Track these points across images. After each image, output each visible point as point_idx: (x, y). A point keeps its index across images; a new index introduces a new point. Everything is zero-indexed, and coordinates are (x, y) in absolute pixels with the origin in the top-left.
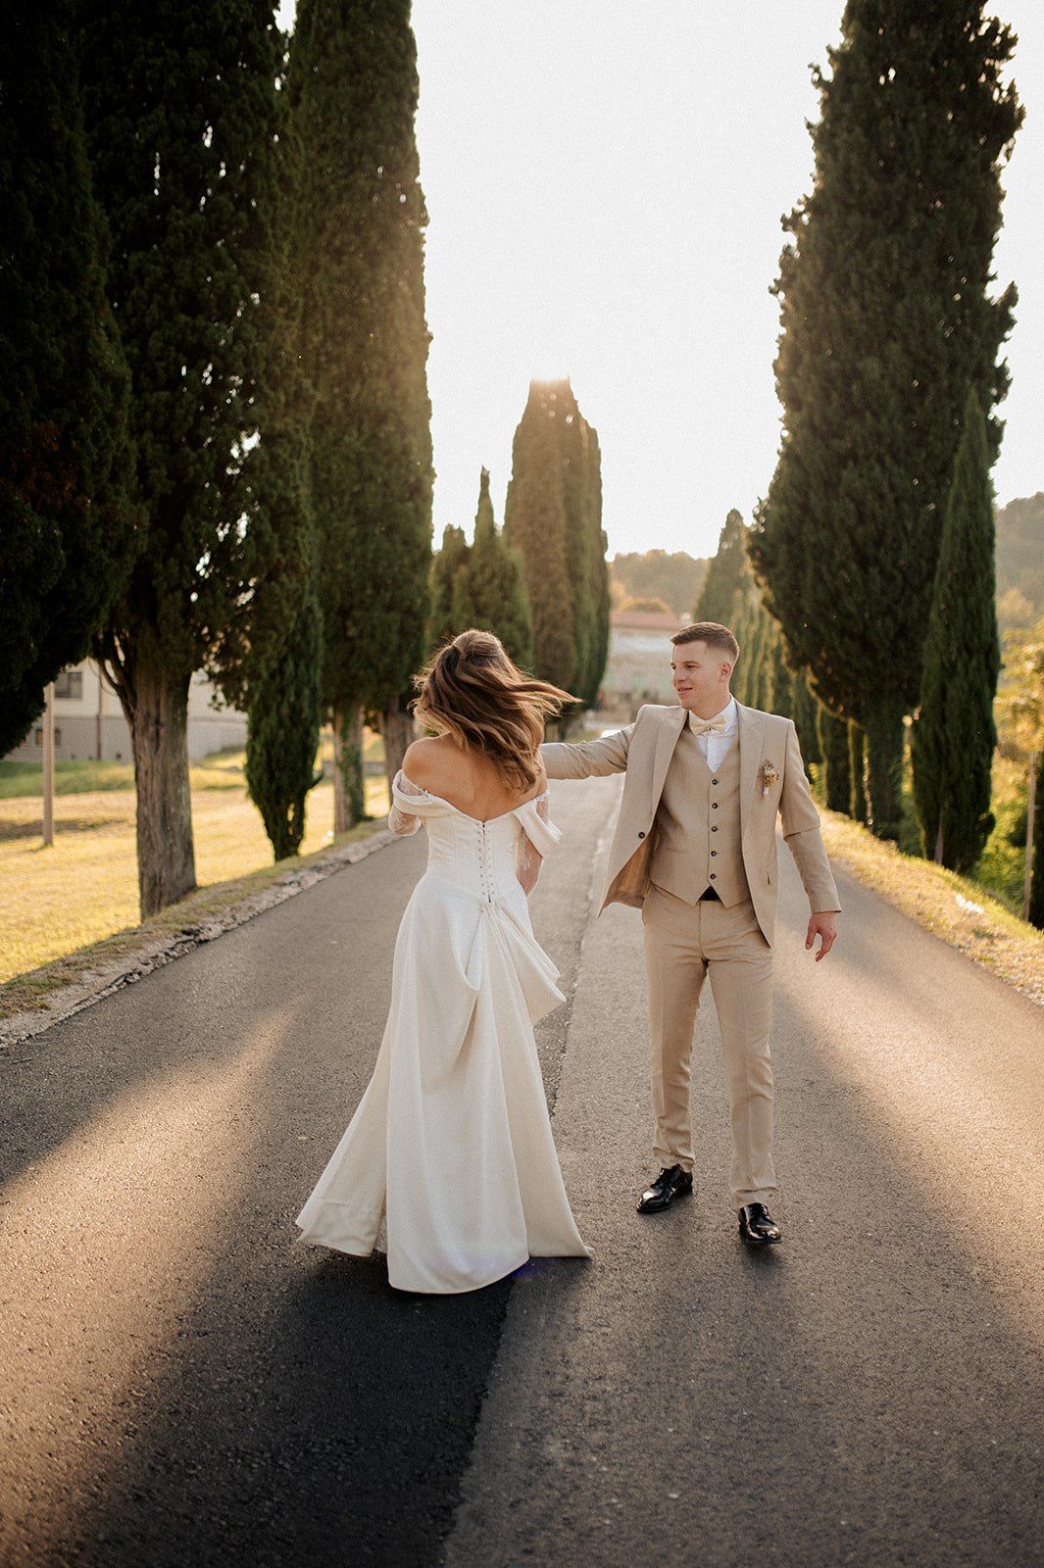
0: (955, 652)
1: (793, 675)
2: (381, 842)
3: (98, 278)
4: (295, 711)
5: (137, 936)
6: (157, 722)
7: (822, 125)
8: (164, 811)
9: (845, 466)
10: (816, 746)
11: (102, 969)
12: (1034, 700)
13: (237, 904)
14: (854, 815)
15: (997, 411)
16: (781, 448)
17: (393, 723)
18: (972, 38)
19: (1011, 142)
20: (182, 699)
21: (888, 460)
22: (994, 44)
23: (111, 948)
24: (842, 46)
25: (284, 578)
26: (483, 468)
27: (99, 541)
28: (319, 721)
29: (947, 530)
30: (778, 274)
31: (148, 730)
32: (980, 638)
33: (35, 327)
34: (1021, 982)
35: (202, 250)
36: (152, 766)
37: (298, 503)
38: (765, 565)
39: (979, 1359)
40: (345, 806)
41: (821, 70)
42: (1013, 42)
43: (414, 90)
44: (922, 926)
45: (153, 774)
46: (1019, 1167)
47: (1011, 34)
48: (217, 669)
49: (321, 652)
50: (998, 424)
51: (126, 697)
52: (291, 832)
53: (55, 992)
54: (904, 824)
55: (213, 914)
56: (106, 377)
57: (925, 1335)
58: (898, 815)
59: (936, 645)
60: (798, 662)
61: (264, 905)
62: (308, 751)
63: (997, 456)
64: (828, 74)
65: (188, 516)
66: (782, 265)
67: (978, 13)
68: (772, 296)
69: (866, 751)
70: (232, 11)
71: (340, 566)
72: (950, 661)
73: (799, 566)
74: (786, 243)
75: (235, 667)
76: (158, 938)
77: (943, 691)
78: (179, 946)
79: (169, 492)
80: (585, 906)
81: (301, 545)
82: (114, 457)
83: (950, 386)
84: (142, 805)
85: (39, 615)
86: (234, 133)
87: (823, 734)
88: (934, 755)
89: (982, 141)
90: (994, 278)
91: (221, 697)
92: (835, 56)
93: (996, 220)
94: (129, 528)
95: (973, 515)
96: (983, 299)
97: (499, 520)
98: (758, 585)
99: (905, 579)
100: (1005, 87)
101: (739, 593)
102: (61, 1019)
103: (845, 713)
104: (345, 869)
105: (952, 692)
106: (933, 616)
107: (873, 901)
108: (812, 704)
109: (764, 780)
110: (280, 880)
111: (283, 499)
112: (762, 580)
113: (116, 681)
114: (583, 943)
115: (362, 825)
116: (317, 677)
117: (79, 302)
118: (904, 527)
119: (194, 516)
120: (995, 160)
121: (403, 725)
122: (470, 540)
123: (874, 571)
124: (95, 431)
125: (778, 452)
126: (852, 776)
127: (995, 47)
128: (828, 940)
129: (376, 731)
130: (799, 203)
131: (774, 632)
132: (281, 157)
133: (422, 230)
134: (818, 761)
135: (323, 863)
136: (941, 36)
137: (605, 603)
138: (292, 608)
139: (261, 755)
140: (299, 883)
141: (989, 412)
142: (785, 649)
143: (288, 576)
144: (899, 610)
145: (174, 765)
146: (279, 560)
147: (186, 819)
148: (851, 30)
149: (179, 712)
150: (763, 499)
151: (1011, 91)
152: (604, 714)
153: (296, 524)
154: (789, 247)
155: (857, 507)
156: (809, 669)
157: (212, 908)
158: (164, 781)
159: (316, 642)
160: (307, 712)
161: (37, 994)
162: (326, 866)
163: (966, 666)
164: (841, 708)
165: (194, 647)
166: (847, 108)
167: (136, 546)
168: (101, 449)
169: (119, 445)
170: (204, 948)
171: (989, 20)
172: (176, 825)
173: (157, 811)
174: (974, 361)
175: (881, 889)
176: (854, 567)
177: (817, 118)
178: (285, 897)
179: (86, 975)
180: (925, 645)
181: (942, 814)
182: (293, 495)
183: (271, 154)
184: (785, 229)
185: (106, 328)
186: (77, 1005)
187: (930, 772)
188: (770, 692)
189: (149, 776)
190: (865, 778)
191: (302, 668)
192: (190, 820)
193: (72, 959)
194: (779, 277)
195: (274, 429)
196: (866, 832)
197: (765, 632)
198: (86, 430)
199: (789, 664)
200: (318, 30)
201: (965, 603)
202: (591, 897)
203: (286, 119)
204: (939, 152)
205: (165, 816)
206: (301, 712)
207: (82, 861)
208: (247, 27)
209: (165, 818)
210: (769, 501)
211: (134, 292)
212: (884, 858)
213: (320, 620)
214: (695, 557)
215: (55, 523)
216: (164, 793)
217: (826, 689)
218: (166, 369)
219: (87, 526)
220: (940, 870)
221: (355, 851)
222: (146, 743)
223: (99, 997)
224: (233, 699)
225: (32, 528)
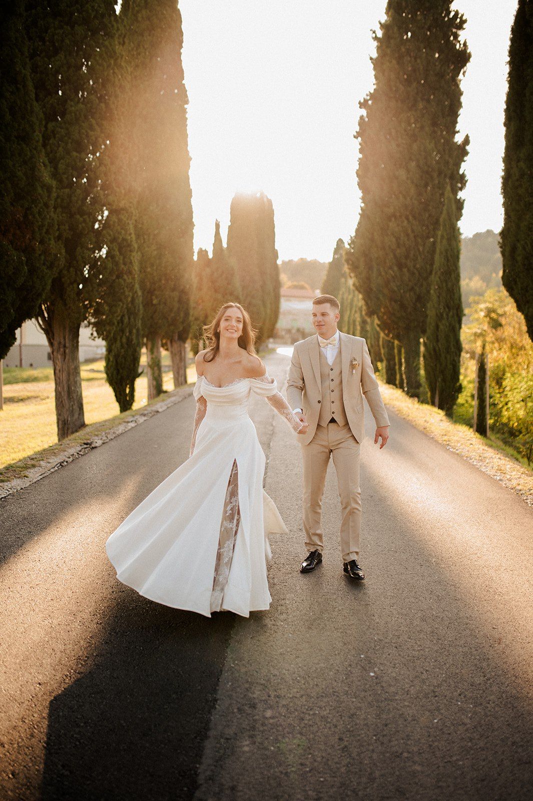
0: (443, 308)
1: (369, 320)
2: (172, 402)
3: (39, 139)
4: (129, 341)
5: (62, 446)
6: (65, 346)
7: (377, 58)
8: (69, 388)
9: (390, 221)
10: (380, 354)
11: (49, 460)
12: (485, 331)
13: (107, 431)
14: (398, 386)
15: (461, 195)
16: (360, 212)
17: (175, 345)
18: (446, 19)
19: (465, 68)
20: (76, 335)
21: (411, 218)
22: (456, 22)
23: (52, 451)
24: (386, 21)
25: (125, 277)
26: (217, 220)
27: (42, 262)
28: (140, 345)
29: (438, 251)
30: (358, 129)
31: (60, 350)
32: (453, 302)
33: (11, 163)
34: (466, 455)
35: (83, 122)
36: (62, 368)
37: (131, 241)
38: (354, 267)
39: (432, 588)
40: (153, 386)
41: (376, 32)
42: (465, 21)
43: (181, 39)
44: (425, 434)
45: (63, 371)
46: (456, 525)
47: (464, 18)
48: (93, 320)
49: (141, 312)
50: (462, 201)
51: (49, 334)
52: (128, 398)
53: (29, 470)
54: (421, 389)
55: (97, 436)
56: (44, 186)
57: (411, 582)
58: (419, 385)
59: (434, 306)
60: (371, 313)
61: (120, 431)
62: (136, 359)
63: (462, 216)
64: (380, 34)
65: (79, 248)
66: (360, 124)
67: (449, 8)
68: (355, 139)
69: (403, 356)
70: (95, 8)
71: (149, 270)
72: (440, 312)
73: (370, 268)
74: (361, 114)
75: (102, 320)
76: (73, 447)
77: (437, 327)
78: (83, 450)
79: (70, 237)
80: (272, 428)
81: (133, 261)
82: (48, 222)
83: (439, 183)
84: (58, 387)
85: (15, 297)
86: (98, 66)
87: (383, 348)
88: (433, 356)
89: (452, 67)
90: (458, 132)
91: (95, 334)
92: (383, 26)
93: (459, 105)
94: (56, 255)
95: (450, 245)
96: (453, 142)
97: (225, 245)
98: (351, 277)
99: (419, 274)
100: (462, 42)
101: (343, 280)
102: (34, 481)
103: (393, 338)
104: (157, 415)
105: (441, 327)
106: (432, 292)
107: (405, 424)
108: (378, 333)
109: (353, 366)
110: (127, 420)
111: (124, 239)
112: (352, 275)
113: (43, 327)
114: (271, 444)
115: (162, 395)
116: (139, 324)
117: (31, 151)
118: (419, 250)
119: (81, 248)
120: (458, 76)
121: (180, 346)
122: (211, 256)
123: (405, 270)
124: (39, 211)
125: (359, 214)
126: (397, 367)
127: (457, 24)
128: (385, 440)
129: (167, 350)
130: (367, 95)
131: (359, 300)
132: (120, 77)
133: (186, 106)
134: (381, 361)
135: (146, 412)
136: (432, 18)
137: (277, 285)
138: (129, 291)
139: (113, 362)
140: (136, 421)
141: (457, 195)
142: (364, 308)
143: (127, 276)
144: (417, 289)
145: (73, 367)
146: (123, 269)
147: (79, 393)
148: (390, 14)
149: (75, 341)
150: (352, 236)
151: (465, 44)
152: (278, 340)
153: (131, 251)
154: (363, 116)
155: (397, 240)
156: (375, 316)
157: (96, 433)
158: (69, 374)
159: (139, 307)
160: (135, 341)
161: (21, 471)
162: (148, 413)
163: (447, 315)
164: (391, 335)
165: (83, 310)
166: (389, 51)
167: (59, 264)
168: (42, 219)
169: (50, 217)
170: (95, 450)
171: (454, 11)
172: (75, 395)
173: (65, 389)
174: (450, 172)
175: (408, 419)
176: (396, 268)
177: (375, 55)
178: (130, 428)
179: (42, 463)
180: (428, 305)
181: (438, 384)
182: (129, 238)
183: (115, 75)
184: (360, 107)
185: (43, 163)
186: (40, 475)
187: (432, 364)
188: (359, 328)
189: (61, 372)
190: (403, 368)
191: (132, 320)
192: (81, 394)
193: (34, 457)
194: (358, 130)
195: (119, 206)
196: (403, 394)
197: (355, 299)
198: (36, 210)
199: (366, 314)
200: (133, 8)
201: (447, 285)
202: (274, 424)
203: (122, 58)
204: (432, 72)
205: (69, 391)
206: (132, 340)
207: (19, 417)
208: (103, 16)
209: (69, 393)
210: (355, 237)
211: (51, 142)
212: (410, 405)
213: (140, 296)
214: (322, 262)
215: (23, 254)
216: (68, 380)
217: (384, 326)
218: (67, 178)
219: (37, 255)
220: (436, 409)
221: (160, 405)
222: (59, 357)
223: (49, 472)
224: (101, 335)
225: (12, 257)
